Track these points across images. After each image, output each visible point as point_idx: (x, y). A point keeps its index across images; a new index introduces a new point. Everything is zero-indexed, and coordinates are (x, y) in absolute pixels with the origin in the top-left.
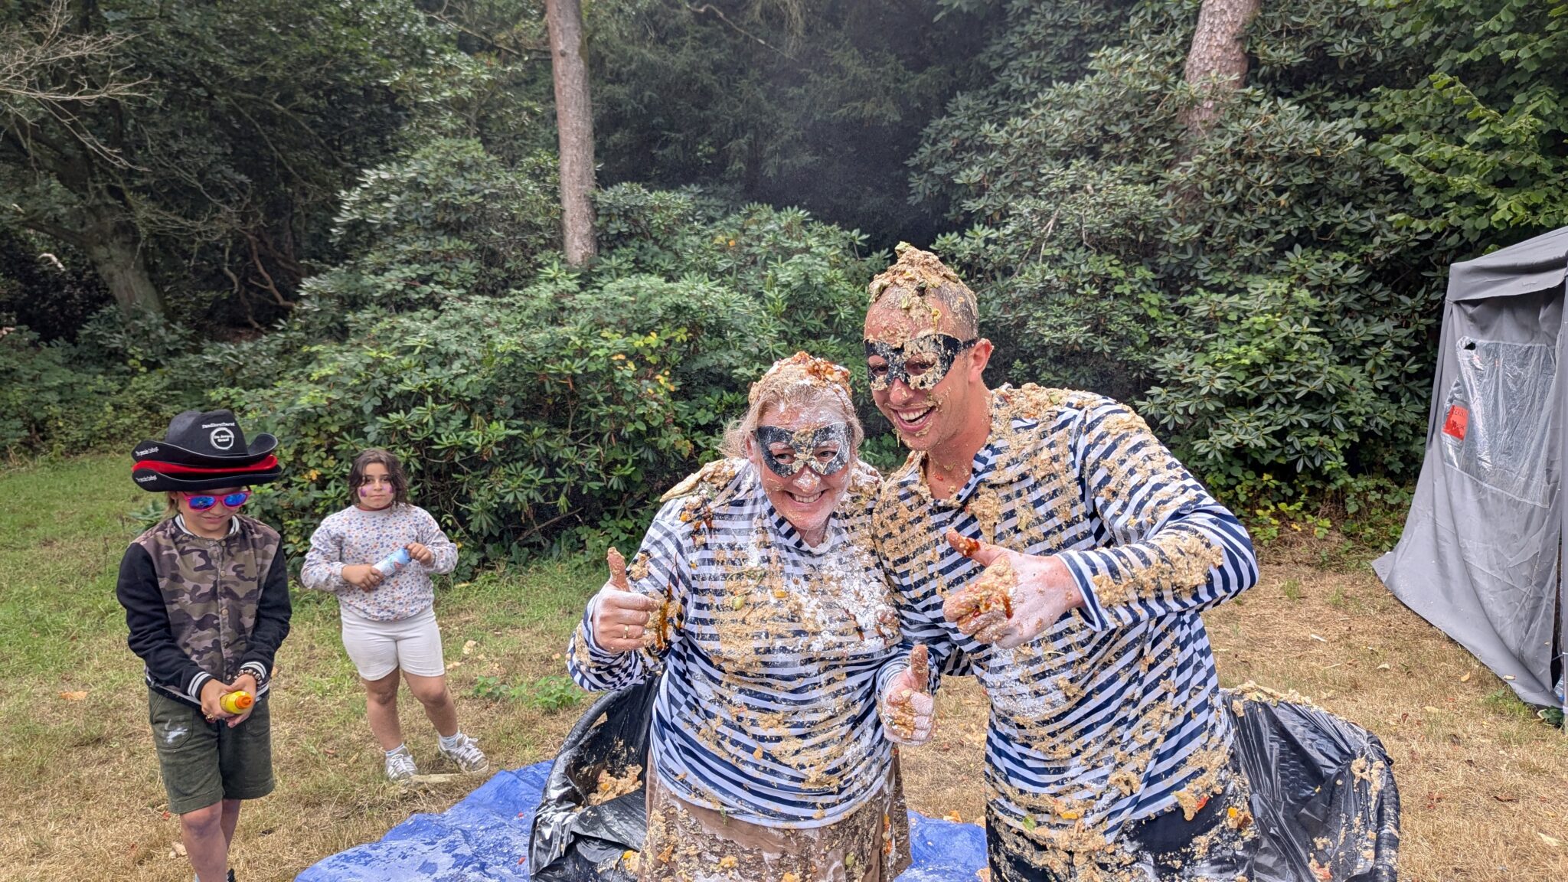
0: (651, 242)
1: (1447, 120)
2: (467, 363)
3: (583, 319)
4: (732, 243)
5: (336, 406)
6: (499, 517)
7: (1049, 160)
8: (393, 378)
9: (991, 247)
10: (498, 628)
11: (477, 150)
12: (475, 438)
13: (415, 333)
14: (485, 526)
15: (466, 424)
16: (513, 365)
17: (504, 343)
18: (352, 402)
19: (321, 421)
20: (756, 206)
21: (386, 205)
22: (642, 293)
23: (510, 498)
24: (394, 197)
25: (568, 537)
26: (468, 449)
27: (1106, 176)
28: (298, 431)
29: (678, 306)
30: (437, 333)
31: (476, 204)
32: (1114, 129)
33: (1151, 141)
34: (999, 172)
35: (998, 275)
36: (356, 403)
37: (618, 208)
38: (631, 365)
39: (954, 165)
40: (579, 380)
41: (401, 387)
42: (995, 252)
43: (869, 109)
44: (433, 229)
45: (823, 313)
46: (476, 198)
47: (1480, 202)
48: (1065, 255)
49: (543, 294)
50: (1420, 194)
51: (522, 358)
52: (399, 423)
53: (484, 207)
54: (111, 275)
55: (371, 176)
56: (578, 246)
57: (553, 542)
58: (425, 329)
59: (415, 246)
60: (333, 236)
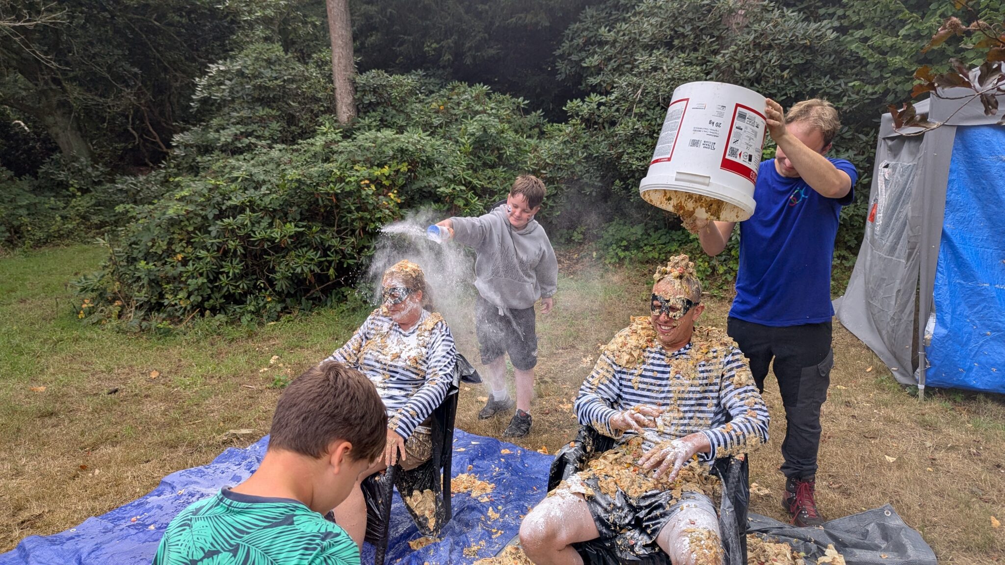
0: (390, 108)
1: (891, 20)
2: (270, 187)
3: (341, 158)
4: (442, 108)
5: (191, 215)
6: (293, 281)
7: (641, 51)
8: (225, 196)
9: (602, 108)
10: (292, 348)
11: (278, 51)
12: (276, 234)
13: (239, 168)
14: (284, 287)
15: (271, 225)
16: (298, 188)
17: (292, 174)
18: (201, 212)
19: (183, 224)
20: (457, 83)
21: (223, 87)
22: (379, 141)
23: (299, 270)
24: (227, 82)
25: (337, 294)
26: (272, 240)
27: (675, 60)
28: (168, 231)
29: (402, 149)
30: (252, 168)
31: (279, 86)
32: (681, 30)
33: (704, 37)
34: (610, 59)
35: (606, 126)
36: (203, 213)
37: (369, 86)
38: (373, 187)
39: (584, 54)
40: (340, 197)
41: (229, 203)
42: (604, 111)
43: (529, 19)
44: (253, 102)
45: (496, 152)
46: (279, 82)
47: (908, 74)
48: (648, 112)
49: (319, 141)
50: (871, 69)
51: (304, 184)
52: (229, 224)
53: (284, 87)
54: (57, 135)
55: (214, 68)
56: (344, 112)
57: (327, 297)
58: (245, 166)
59: (242, 113)
60: (191, 107)
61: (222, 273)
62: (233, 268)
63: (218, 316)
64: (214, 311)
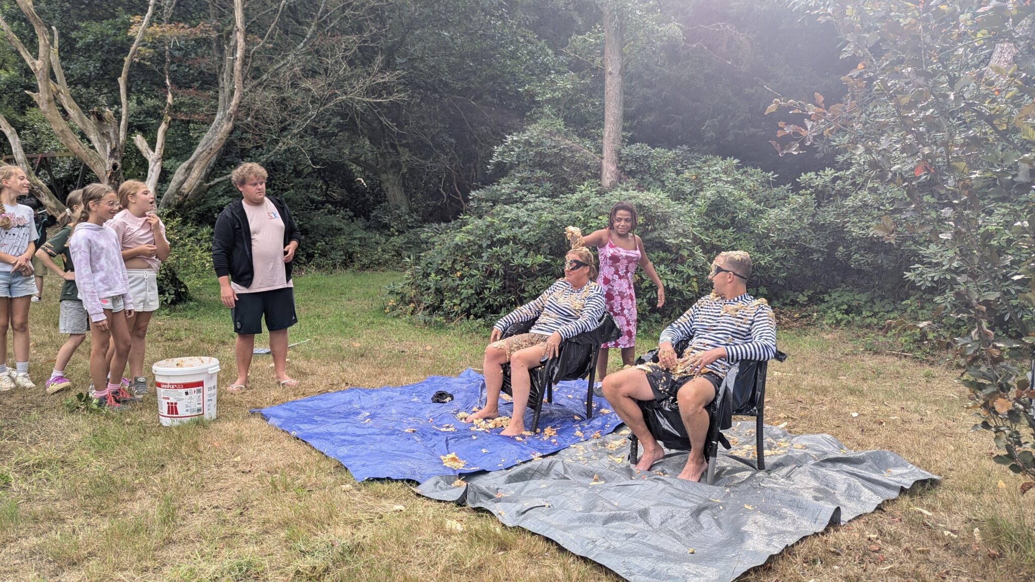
0: (649, 176)
2: (530, 226)
4: (693, 177)
5: (471, 243)
8: (498, 231)
9: (837, 181)
11: (560, 125)
12: (529, 262)
13: (511, 212)
15: (526, 255)
16: (551, 228)
17: (547, 216)
18: (478, 242)
19: (464, 249)
20: (712, 156)
21: (513, 153)
24: (516, 149)
26: (525, 266)
28: (454, 254)
30: (520, 213)
31: (556, 153)
35: (839, 198)
36: (480, 243)
37: (632, 156)
41: (500, 236)
42: (839, 184)
44: (533, 166)
45: (730, 215)
46: (556, 150)
49: (576, 197)
52: (497, 252)
53: (560, 155)
54: (387, 188)
55: (509, 138)
56: (608, 178)
58: (515, 210)
59: (523, 174)
60: (488, 169)
61: (486, 288)
62: (495, 285)
63: (479, 320)
64: (477, 316)
